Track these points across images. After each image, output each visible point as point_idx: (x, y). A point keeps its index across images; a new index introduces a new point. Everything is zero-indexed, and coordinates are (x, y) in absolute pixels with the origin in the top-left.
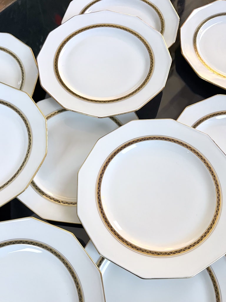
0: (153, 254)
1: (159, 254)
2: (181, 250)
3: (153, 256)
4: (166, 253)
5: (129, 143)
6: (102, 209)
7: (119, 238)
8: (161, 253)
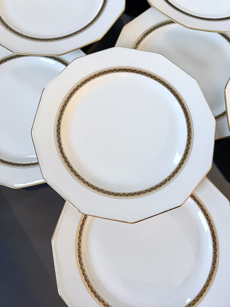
0: (63, 106)
1: (61, 111)
2: (59, 134)
3: (62, 106)
4: (61, 118)
5: (187, 114)
6: (117, 71)
7: (86, 80)
8: (62, 114)
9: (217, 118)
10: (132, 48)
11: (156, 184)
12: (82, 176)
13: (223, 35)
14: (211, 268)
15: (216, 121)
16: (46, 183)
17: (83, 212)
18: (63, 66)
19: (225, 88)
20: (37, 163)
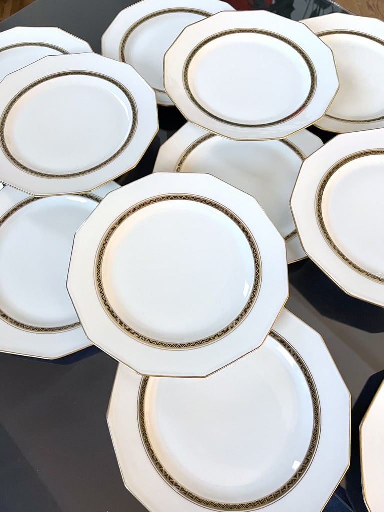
9: (286, 239)
10: (174, 172)
11: (227, 325)
12: (135, 330)
13: (284, 141)
14: (314, 424)
15: (286, 243)
16: (94, 346)
17: (141, 373)
18: (96, 204)
19: (290, 202)
20: (79, 324)
